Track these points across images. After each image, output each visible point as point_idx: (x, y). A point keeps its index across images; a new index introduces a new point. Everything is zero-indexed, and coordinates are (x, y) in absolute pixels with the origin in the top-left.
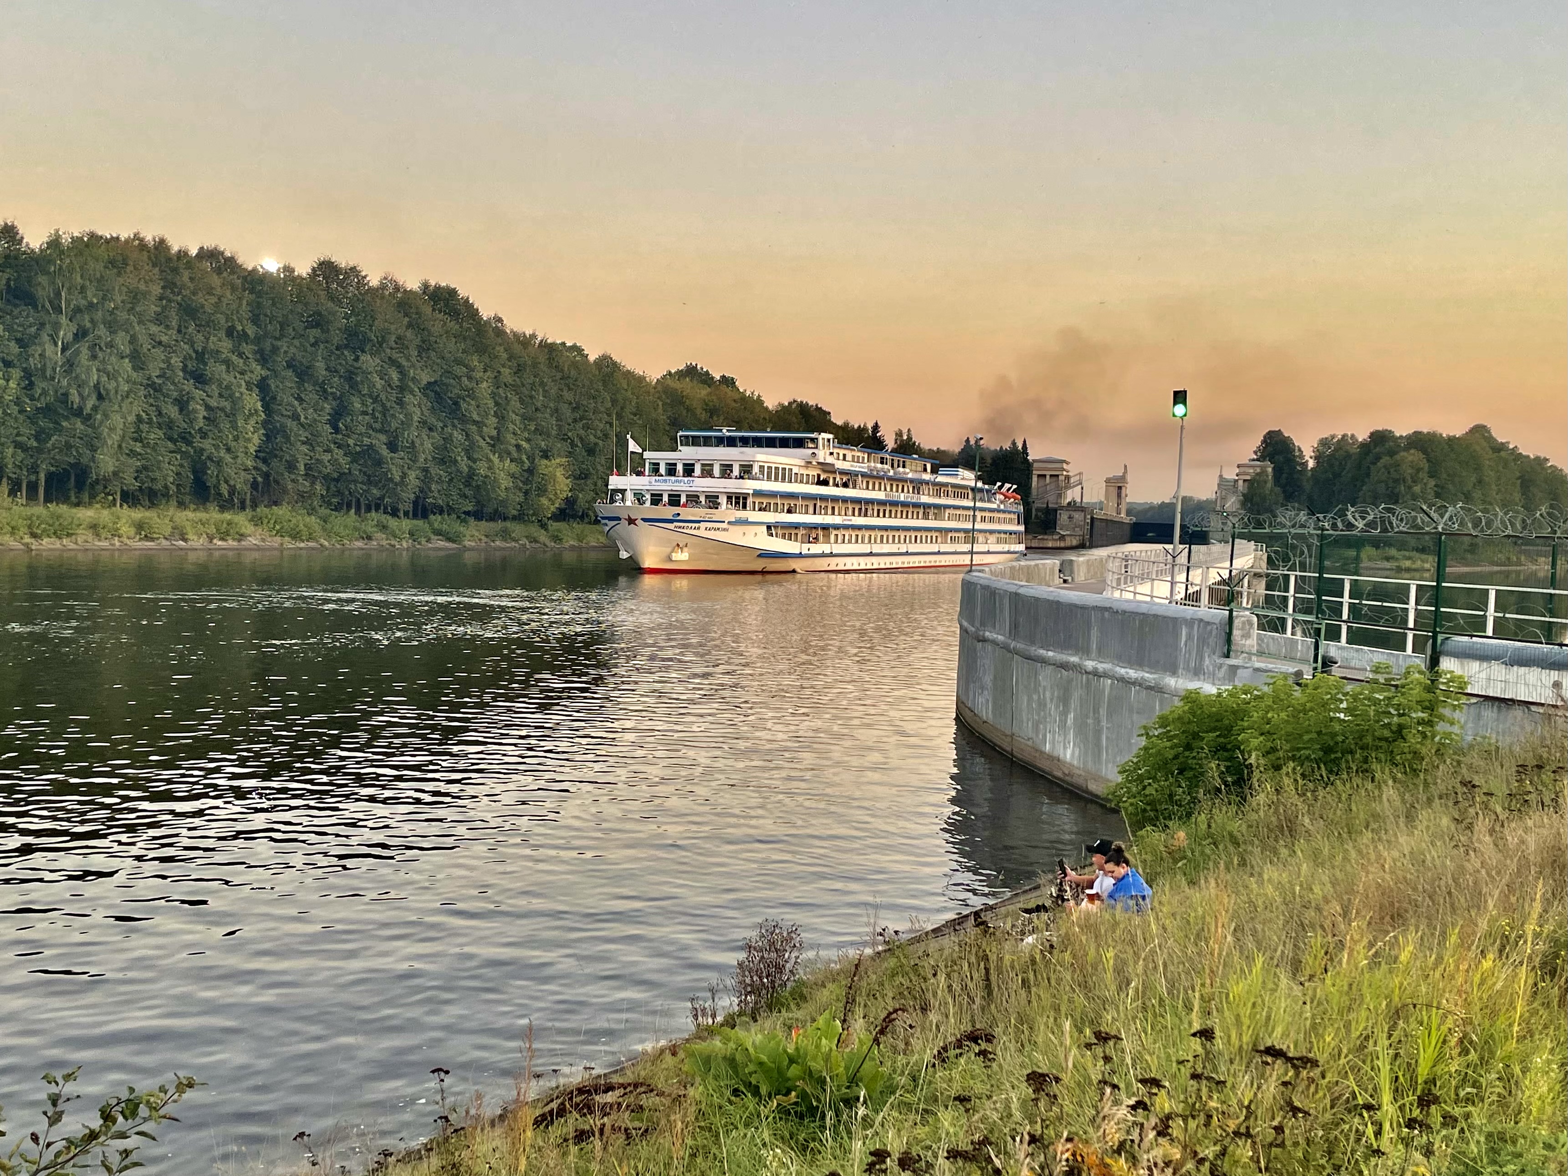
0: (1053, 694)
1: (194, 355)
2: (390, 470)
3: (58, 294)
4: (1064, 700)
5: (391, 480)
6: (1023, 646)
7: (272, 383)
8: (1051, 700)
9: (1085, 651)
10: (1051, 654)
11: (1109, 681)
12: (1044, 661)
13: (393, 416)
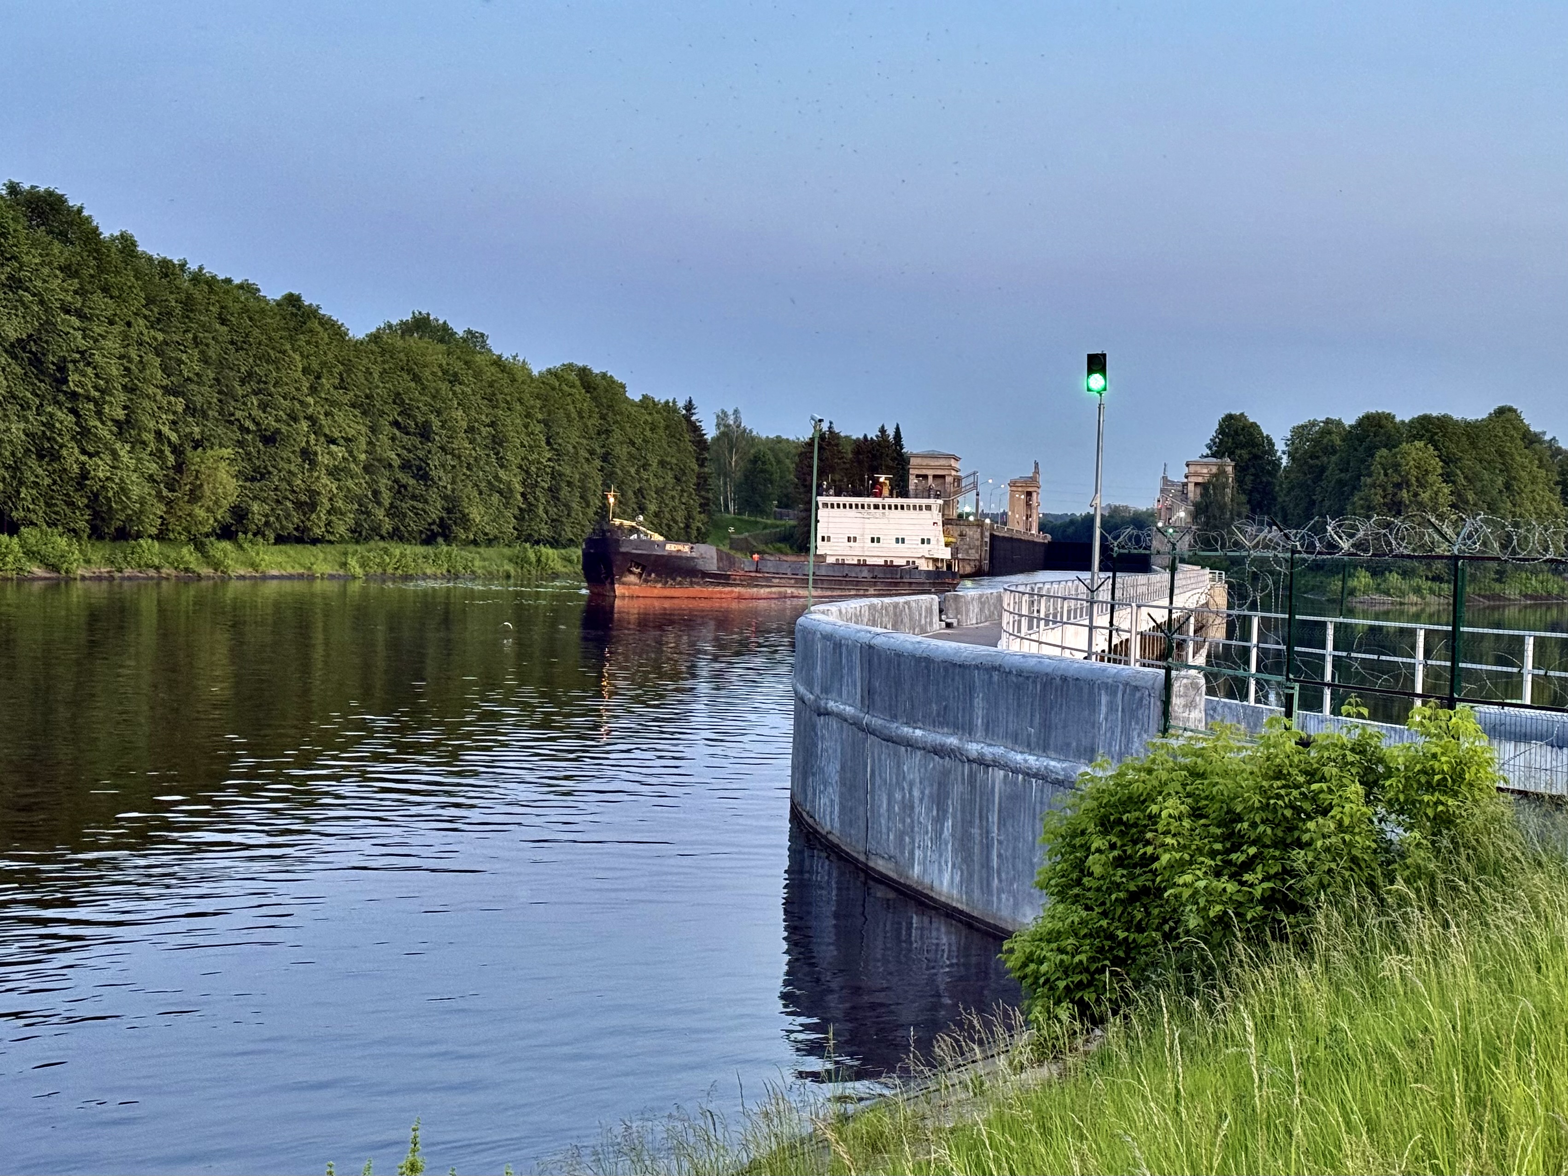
0: (923, 793)
4: (940, 800)
6: (880, 722)
8: (921, 800)
9: (966, 729)
10: (919, 733)
11: (1002, 773)
12: (910, 744)
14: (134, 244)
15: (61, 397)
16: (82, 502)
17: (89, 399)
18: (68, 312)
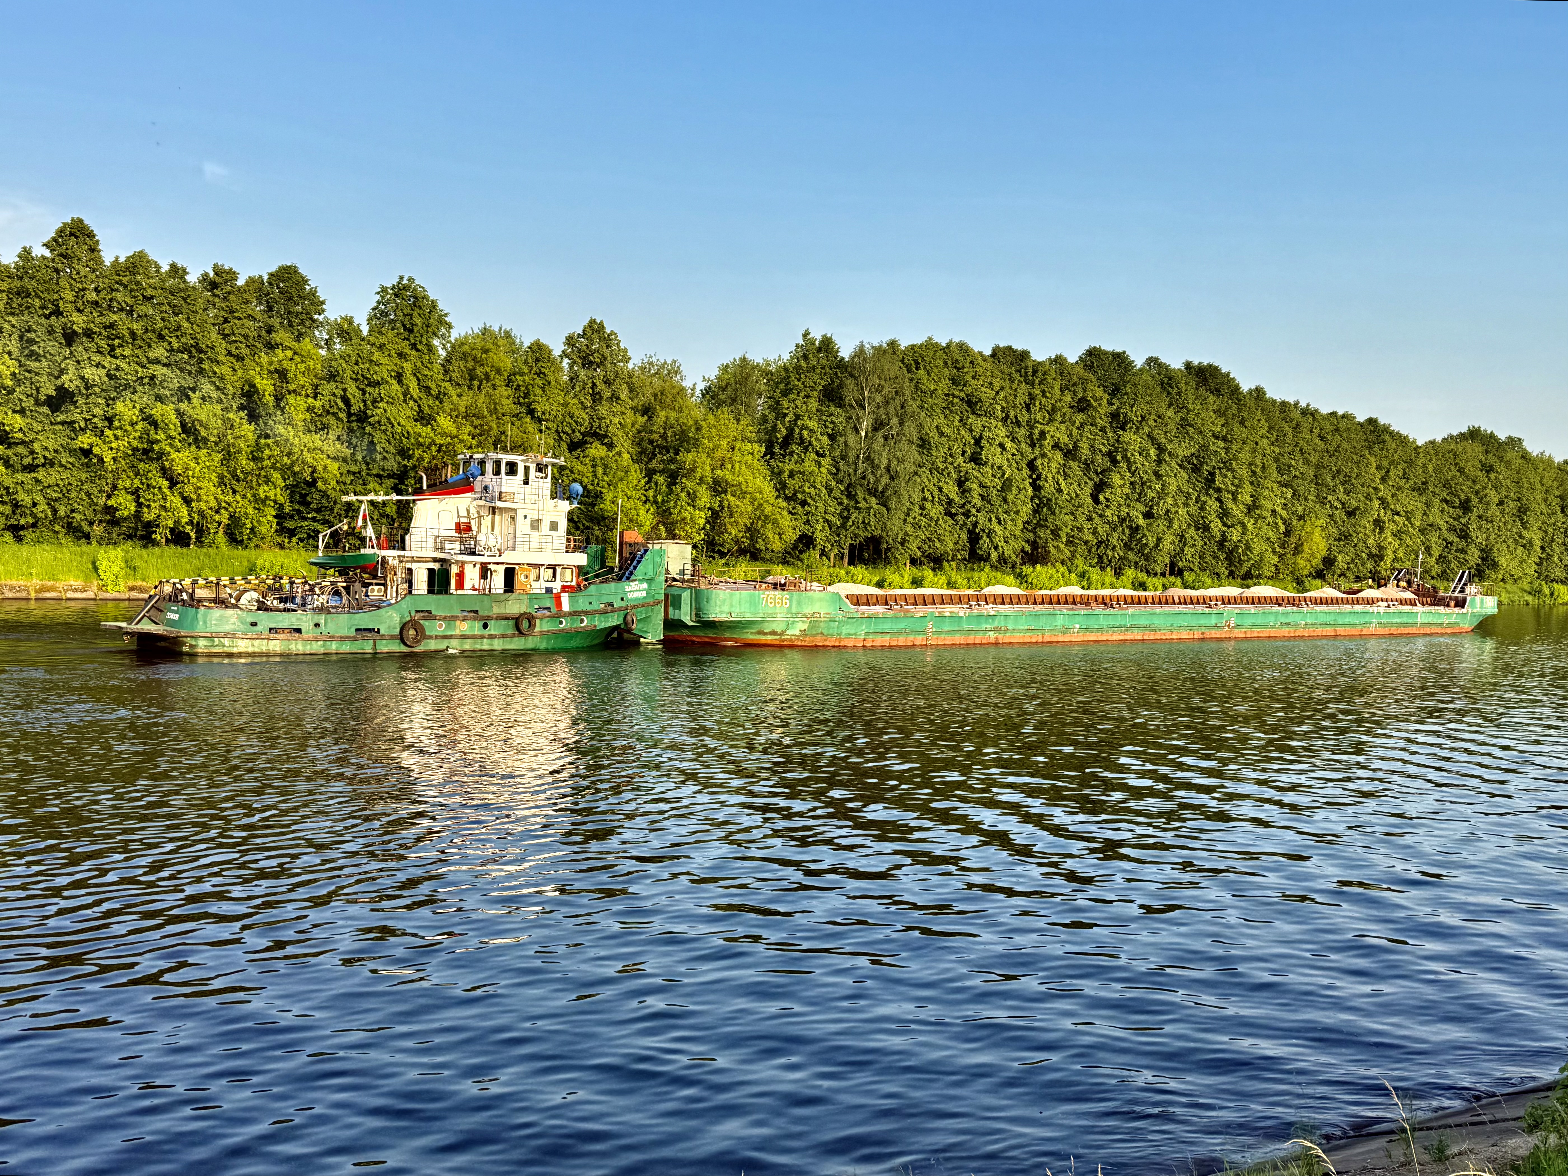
1: (972, 442)
2: (1144, 536)
3: (863, 394)
5: (1146, 544)
7: (1039, 462)
13: (1150, 487)
14: (1264, 393)
15: (1211, 491)
16: (1223, 556)
17: (1228, 492)
18: (1217, 438)
